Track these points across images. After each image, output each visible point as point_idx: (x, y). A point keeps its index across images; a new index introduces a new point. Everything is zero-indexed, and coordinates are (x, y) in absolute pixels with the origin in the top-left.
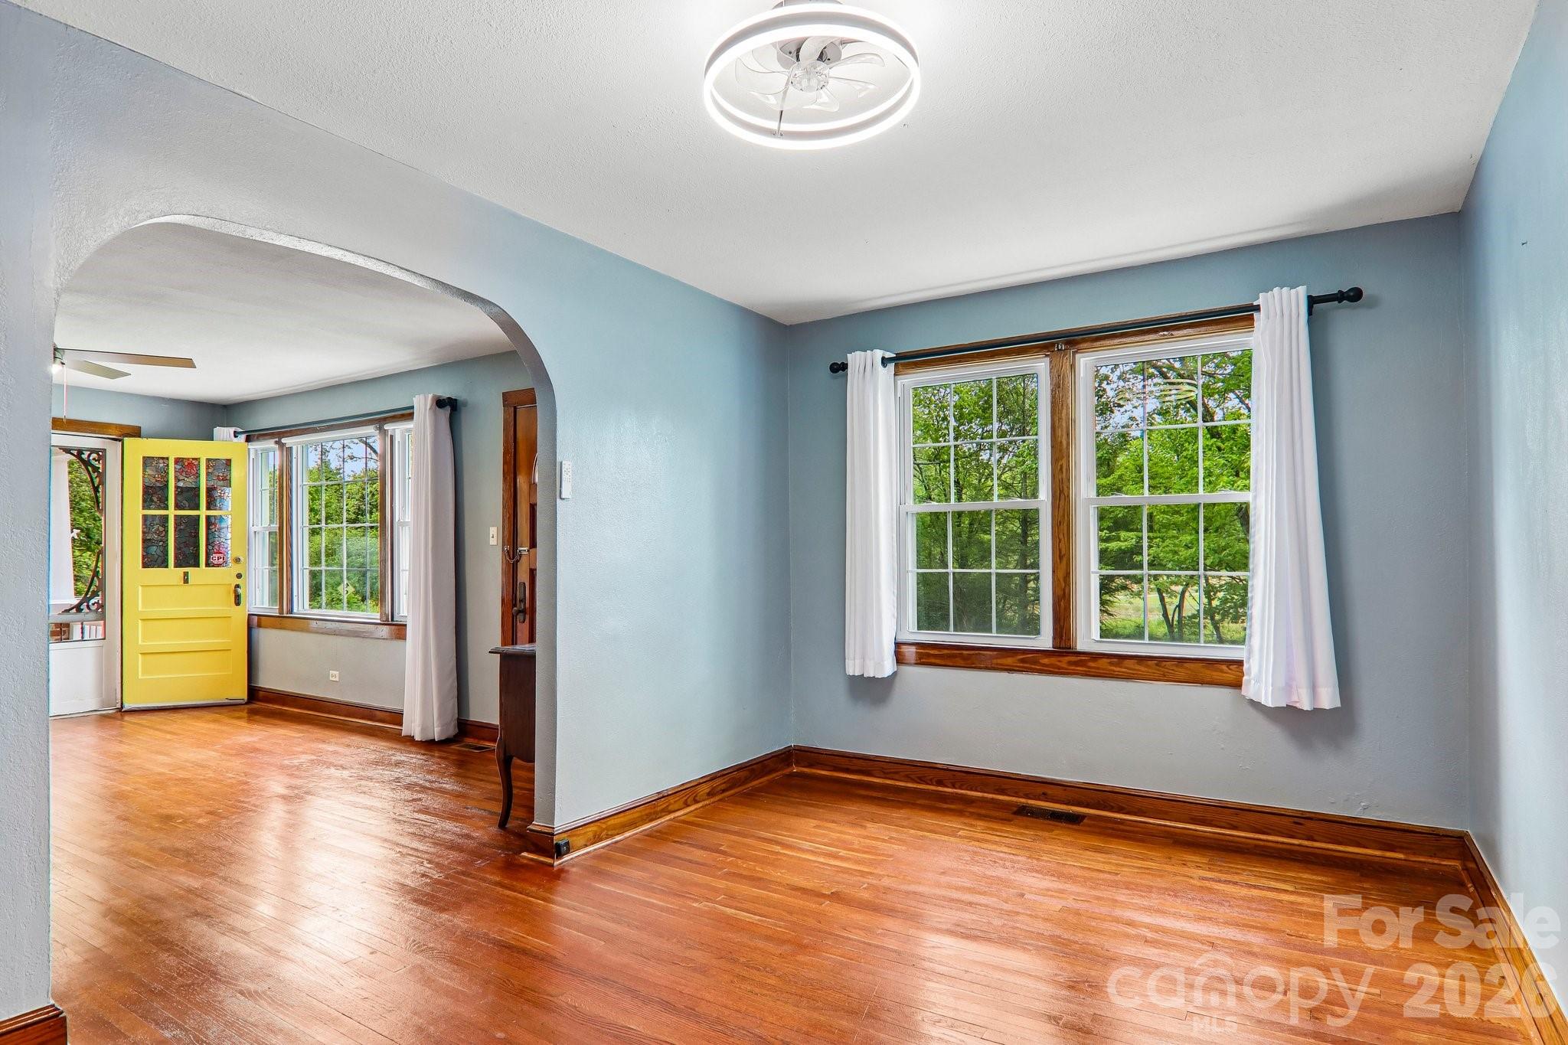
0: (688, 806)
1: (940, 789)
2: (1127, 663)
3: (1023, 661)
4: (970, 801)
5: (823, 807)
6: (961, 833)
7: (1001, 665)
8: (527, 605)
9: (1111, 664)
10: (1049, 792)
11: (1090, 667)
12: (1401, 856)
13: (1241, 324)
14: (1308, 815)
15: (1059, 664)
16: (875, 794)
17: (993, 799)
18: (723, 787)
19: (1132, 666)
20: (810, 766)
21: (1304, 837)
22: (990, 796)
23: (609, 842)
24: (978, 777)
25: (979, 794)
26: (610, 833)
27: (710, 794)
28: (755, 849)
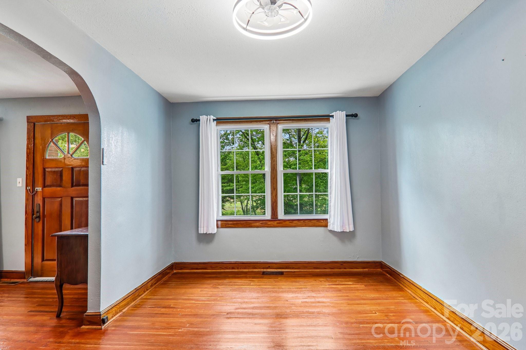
0: (145, 292)
1: (233, 270)
2: (295, 222)
3: (262, 224)
4: (246, 273)
5: (198, 283)
6: (252, 284)
7: (255, 225)
8: (41, 214)
9: (290, 222)
10: (270, 266)
11: (283, 224)
12: (367, 270)
13: (326, 120)
14: (344, 262)
15: (274, 224)
16: (212, 276)
17: (252, 271)
18: (155, 282)
19: (296, 223)
20: (181, 269)
21: (343, 268)
22: (251, 270)
23: (121, 313)
24: (247, 264)
25: (247, 270)
26: (120, 309)
27: (151, 286)
28: (185, 304)
